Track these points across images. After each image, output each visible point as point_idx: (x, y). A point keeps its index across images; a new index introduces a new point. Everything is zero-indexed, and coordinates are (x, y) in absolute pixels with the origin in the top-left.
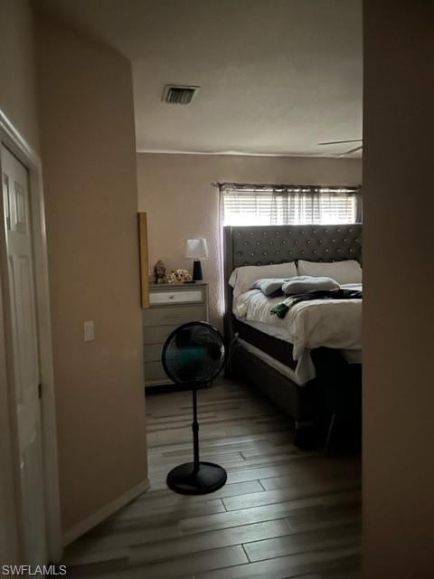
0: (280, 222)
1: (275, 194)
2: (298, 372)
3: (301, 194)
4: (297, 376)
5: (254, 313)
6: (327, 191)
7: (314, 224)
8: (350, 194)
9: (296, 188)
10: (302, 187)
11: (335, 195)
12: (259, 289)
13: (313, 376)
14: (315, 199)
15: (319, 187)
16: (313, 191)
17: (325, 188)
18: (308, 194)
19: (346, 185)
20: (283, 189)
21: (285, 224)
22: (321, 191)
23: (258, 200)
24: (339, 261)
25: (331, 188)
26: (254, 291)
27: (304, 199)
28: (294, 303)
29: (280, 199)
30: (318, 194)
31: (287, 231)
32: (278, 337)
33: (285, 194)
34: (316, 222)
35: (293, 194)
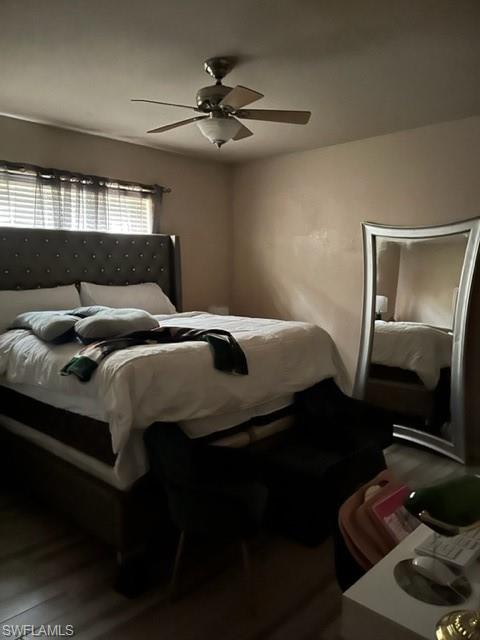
0: (49, 224)
1: (41, 182)
2: (120, 469)
3: (80, 186)
4: (117, 476)
5: (23, 370)
6: (116, 186)
7: (99, 230)
8: (144, 195)
9: (73, 176)
10: (81, 177)
11: (125, 193)
12: (28, 328)
13: (142, 471)
14: (100, 196)
15: (106, 180)
16: (97, 185)
17: (114, 181)
18: (90, 188)
19: (140, 182)
20: (53, 175)
21: (57, 228)
22: (108, 185)
23: (11, 186)
24: (136, 284)
25: (121, 183)
26: (18, 333)
27: (84, 194)
28: (106, 355)
29: (47, 190)
30: (104, 189)
31: (61, 237)
32: (76, 412)
33: (55, 183)
34: (101, 229)
35: (68, 185)
